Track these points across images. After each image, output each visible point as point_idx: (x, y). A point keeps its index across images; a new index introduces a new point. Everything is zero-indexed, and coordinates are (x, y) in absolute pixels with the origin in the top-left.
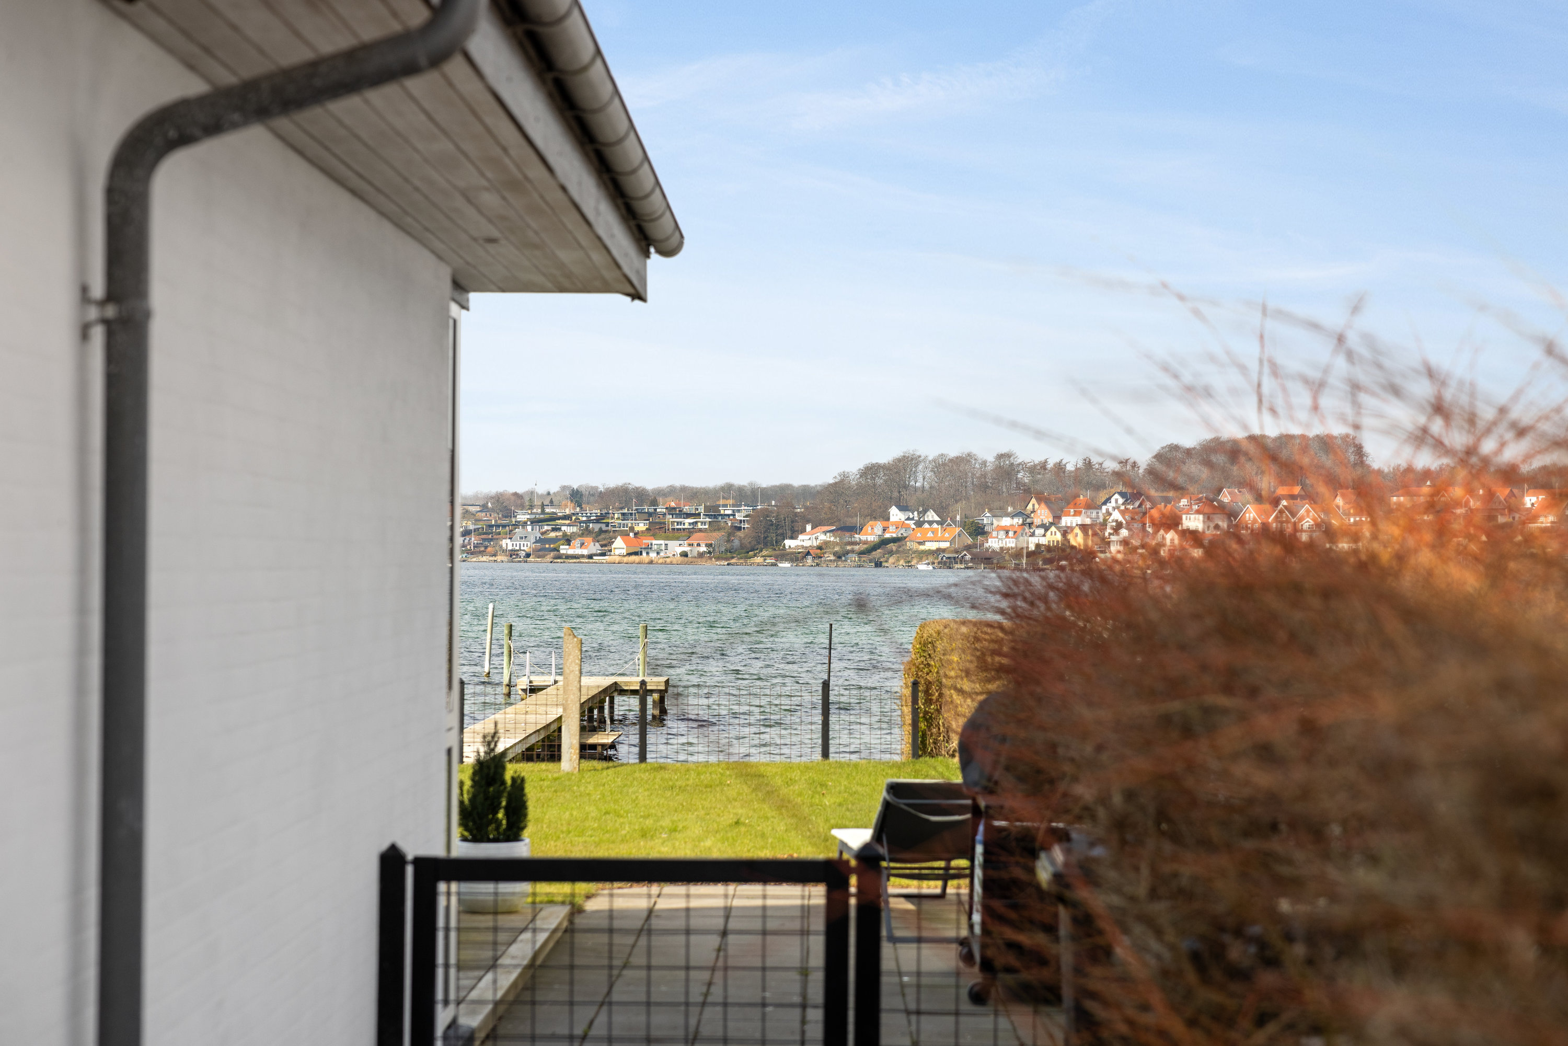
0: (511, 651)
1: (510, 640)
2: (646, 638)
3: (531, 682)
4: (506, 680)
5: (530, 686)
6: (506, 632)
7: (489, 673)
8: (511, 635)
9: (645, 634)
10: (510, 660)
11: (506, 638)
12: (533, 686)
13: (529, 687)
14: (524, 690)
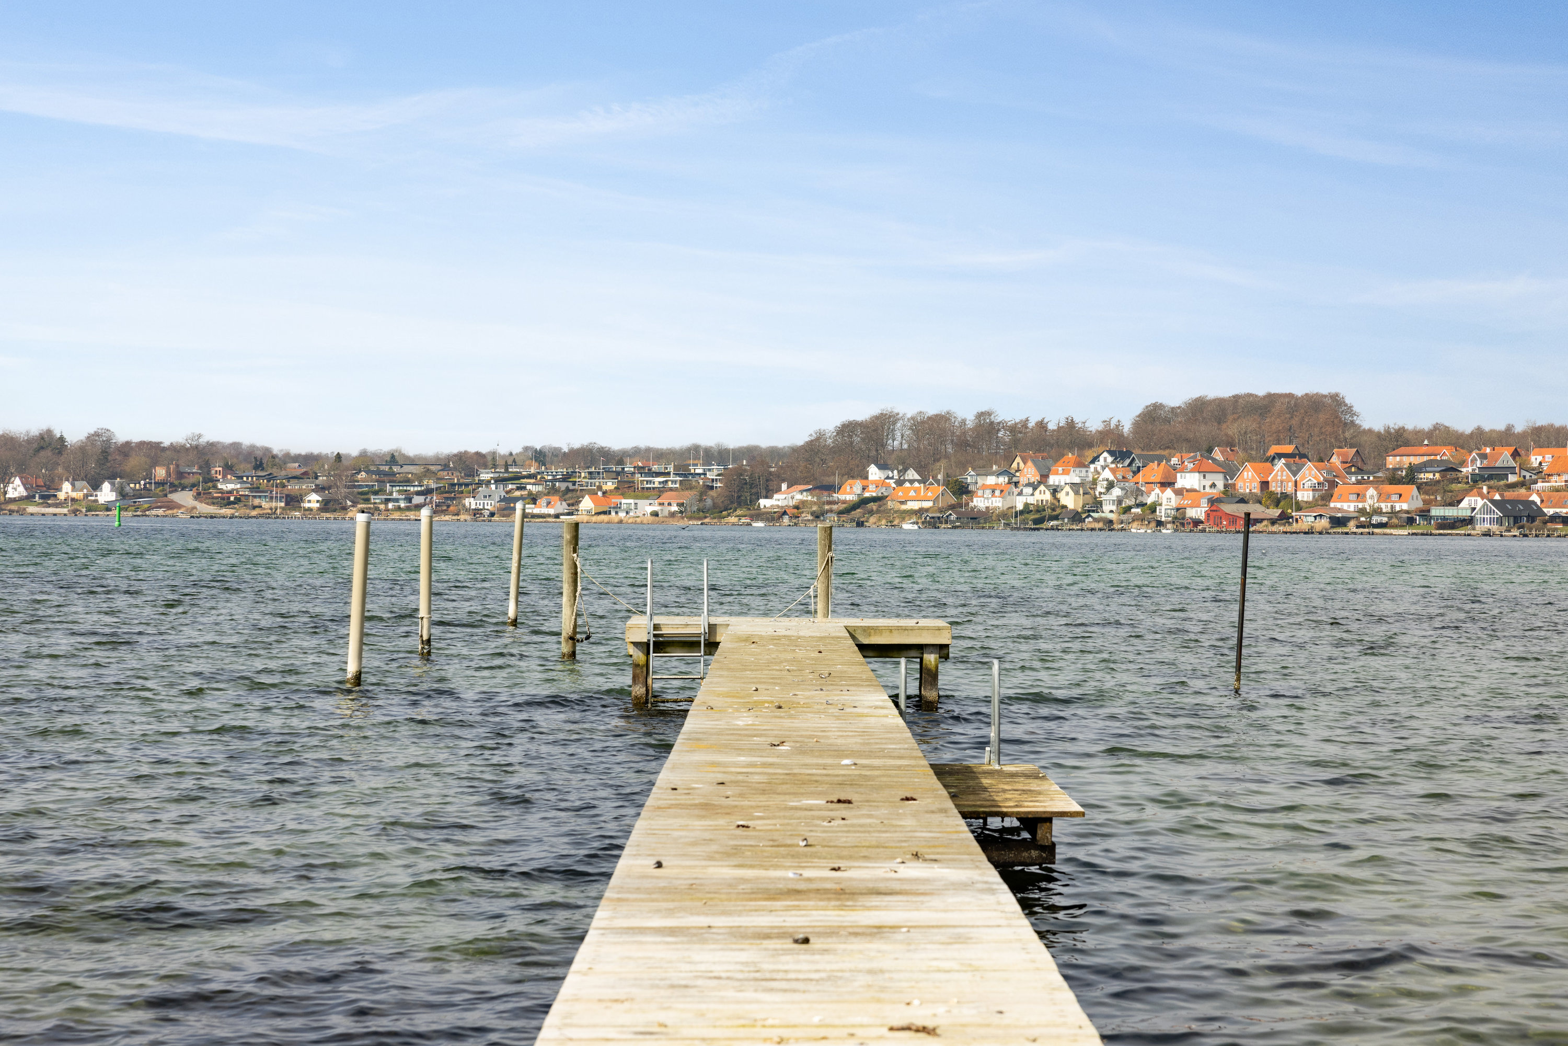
0: (576, 573)
1: (575, 551)
3: (656, 627)
4: (567, 628)
5: (655, 636)
6: (567, 536)
7: (515, 620)
8: (577, 544)
9: (827, 542)
10: (575, 590)
11: (566, 550)
12: (661, 635)
13: (652, 639)
14: (644, 647)
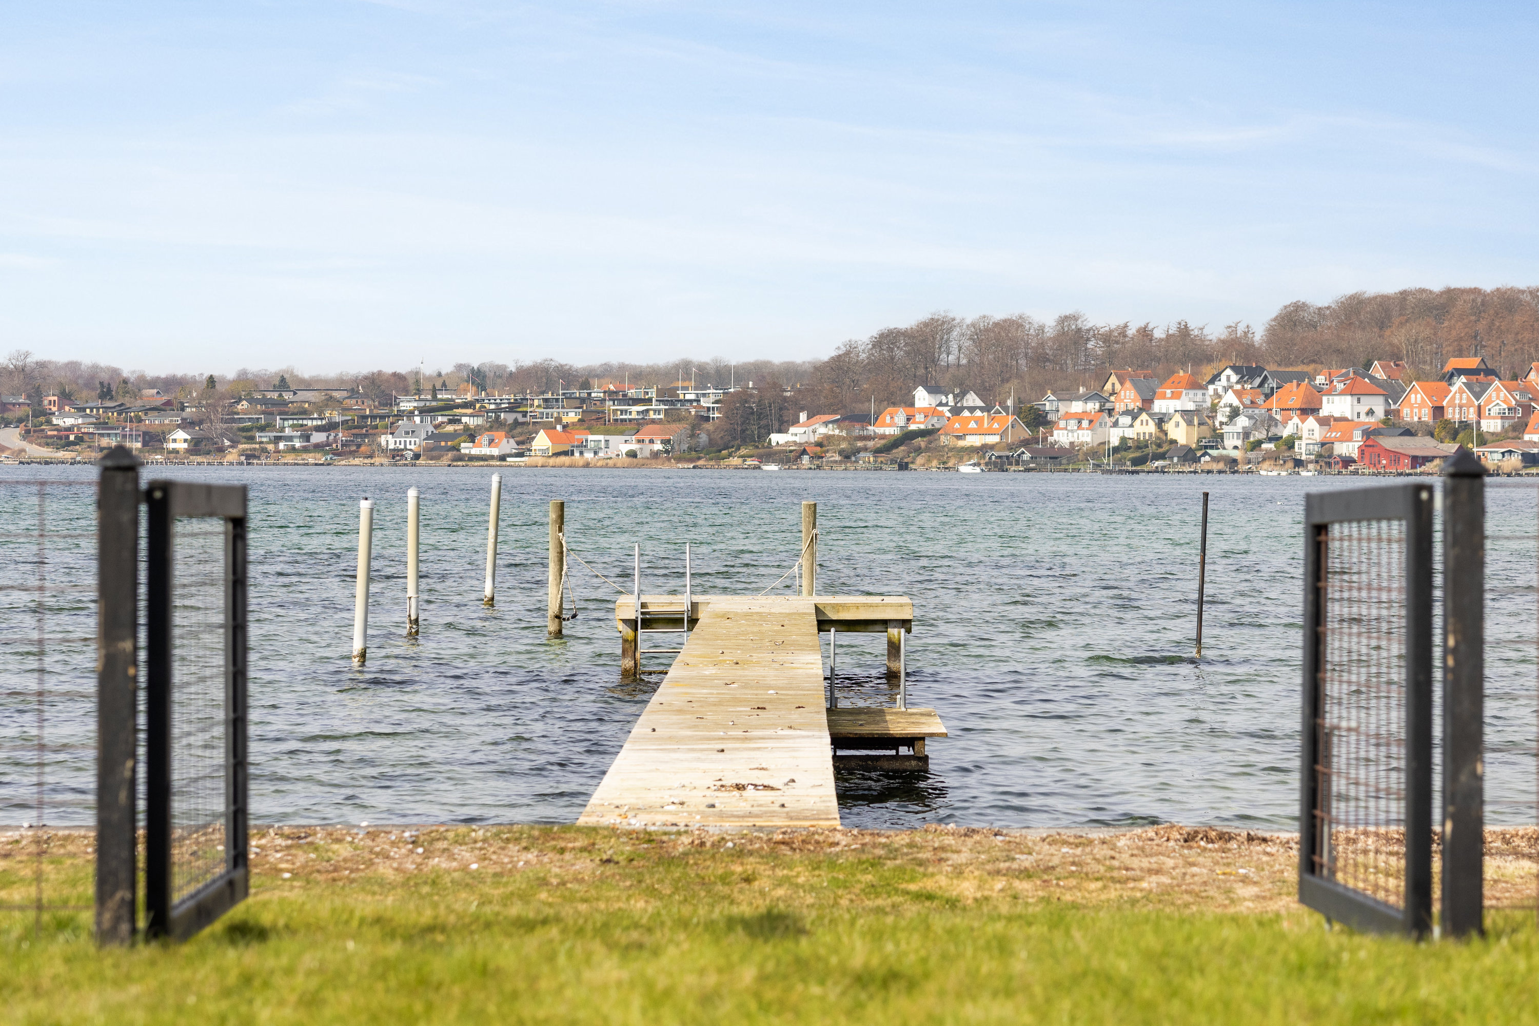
0: (562, 552)
1: (560, 530)
2: (814, 526)
3: (644, 605)
4: (553, 608)
5: (642, 613)
6: (553, 515)
7: (492, 599)
8: (562, 523)
9: (812, 519)
10: (561, 569)
11: (552, 529)
12: (648, 613)
13: (640, 617)
14: (632, 624)
